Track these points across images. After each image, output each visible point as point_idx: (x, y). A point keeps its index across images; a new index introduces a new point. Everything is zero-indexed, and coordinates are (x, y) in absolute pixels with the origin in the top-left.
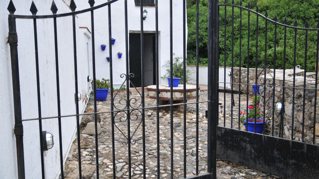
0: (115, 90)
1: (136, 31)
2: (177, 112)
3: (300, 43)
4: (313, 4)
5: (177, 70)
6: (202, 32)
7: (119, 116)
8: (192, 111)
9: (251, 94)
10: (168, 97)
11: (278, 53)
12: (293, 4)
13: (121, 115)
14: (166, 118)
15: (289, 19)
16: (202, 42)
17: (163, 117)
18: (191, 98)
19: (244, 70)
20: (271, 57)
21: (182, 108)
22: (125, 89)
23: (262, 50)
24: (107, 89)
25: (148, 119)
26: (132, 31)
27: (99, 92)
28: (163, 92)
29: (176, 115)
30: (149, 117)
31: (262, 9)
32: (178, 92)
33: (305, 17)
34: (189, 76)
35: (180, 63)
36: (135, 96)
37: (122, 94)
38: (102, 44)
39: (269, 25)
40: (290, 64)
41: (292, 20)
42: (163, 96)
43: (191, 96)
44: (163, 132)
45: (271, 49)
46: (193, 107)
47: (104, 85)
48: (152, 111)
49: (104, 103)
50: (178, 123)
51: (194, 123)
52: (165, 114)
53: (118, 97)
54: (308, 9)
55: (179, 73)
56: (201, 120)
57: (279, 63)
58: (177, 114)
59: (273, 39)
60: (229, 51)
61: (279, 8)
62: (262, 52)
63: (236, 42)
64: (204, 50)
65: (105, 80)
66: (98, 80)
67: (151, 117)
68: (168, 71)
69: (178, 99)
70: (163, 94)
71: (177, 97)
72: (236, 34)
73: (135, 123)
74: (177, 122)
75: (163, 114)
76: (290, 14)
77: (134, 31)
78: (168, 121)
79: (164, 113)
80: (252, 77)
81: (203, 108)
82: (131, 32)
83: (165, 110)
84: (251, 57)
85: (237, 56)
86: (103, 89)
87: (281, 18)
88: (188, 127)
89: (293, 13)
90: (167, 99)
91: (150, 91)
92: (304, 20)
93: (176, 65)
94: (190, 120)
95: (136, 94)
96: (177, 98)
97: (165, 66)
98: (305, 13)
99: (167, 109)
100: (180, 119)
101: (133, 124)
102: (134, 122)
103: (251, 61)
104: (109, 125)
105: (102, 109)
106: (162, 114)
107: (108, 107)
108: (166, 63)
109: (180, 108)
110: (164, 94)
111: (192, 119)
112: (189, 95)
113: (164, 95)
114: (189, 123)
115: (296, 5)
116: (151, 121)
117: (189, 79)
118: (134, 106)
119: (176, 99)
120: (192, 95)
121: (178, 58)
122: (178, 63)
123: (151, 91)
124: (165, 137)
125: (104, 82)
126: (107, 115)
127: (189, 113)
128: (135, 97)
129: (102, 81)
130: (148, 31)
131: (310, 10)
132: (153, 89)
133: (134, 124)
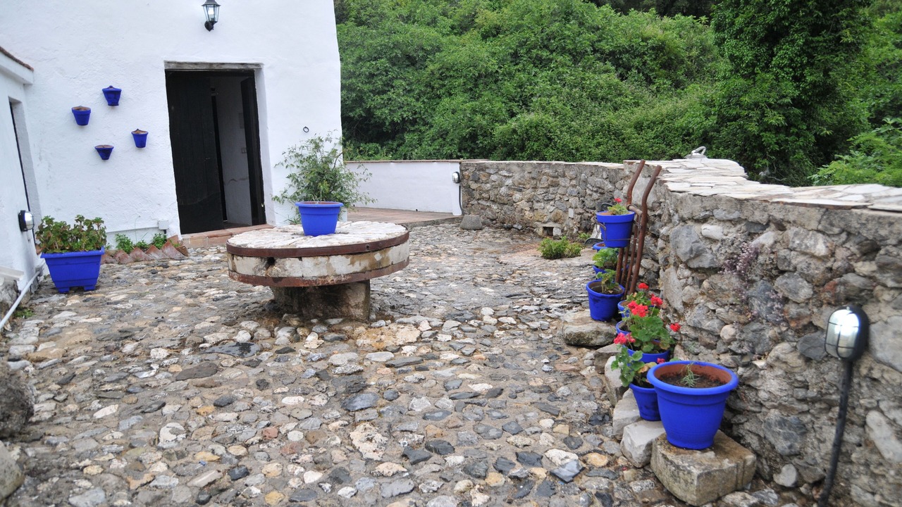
0: (135, 247)
1: (186, 63)
2: (340, 320)
3: (572, 105)
4: (587, 25)
5: (319, 174)
6: (360, 85)
7: (129, 359)
8: (390, 312)
9: (520, 227)
10: (305, 275)
11: (531, 127)
12: (551, 23)
13: (137, 352)
14: (304, 352)
15: (545, 54)
16: (361, 106)
17: (292, 346)
18: (385, 270)
19: (495, 166)
20: (517, 135)
21: (357, 306)
22: (166, 240)
23: (497, 121)
24: (96, 252)
25: (238, 363)
26: (175, 63)
27: (67, 264)
28: (285, 258)
29: (341, 335)
30: (242, 356)
31: (487, 32)
32: (342, 255)
33: (575, 49)
34: (354, 191)
35: (326, 154)
36: (197, 259)
37: (157, 257)
38: (76, 105)
39: (506, 66)
40: (558, 149)
41: (551, 56)
42: (286, 274)
43: (384, 265)
44: (302, 430)
45: (514, 119)
46: (386, 290)
47: (85, 240)
48: (252, 325)
49: (85, 301)
50: (355, 373)
51: (412, 367)
52: (301, 332)
53: (141, 271)
54: (579, 34)
55: (325, 182)
56: (432, 348)
57: (535, 148)
58: (340, 331)
59: (516, 97)
60: (424, 125)
61: (522, 29)
62: (496, 124)
63: (438, 104)
64: (366, 125)
65: (87, 220)
66: (59, 221)
67: (249, 354)
68: (291, 178)
69: (343, 279)
70: (287, 267)
71: (338, 272)
72: (437, 86)
73: (188, 393)
74: (348, 371)
75: (292, 335)
76: (546, 43)
77: (179, 63)
78: (315, 365)
79: (296, 332)
80: (520, 184)
81: (418, 290)
82: (172, 67)
83: (299, 316)
84: (473, 137)
85: (441, 136)
86: (81, 253)
87: (529, 51)
88: (396, 392)
89: (552, 41)
90: (304, 281)
91: (239, 258)
92: (574, 56)
93: (315, 161)
94: (393, 352)
95: (202, 253)
96: (340, 275)
97: (282, 164)
98: (574, 43)
99: (304, 312)
100: (356, 351)
101: (177, 399)
102: (186, 389)
103: (473, 145)
104: (74, 418)
105: (70, 333)
106: (288, 335)
107: (92, 320)
108: (286, 155)
109: (349, 305)
110: (291, 267)
111: (400, 348)
112: (380, 263)
113: (290, 270)
114: (394, 370)
115: (557, 24)
116: (250, 374)
117: (353, 199)
118: (189, 305)
119: (335, 279)
120: (388, 259)
121: (318, 141)
122: (318, 155)
123: (242, 256)
124: (317, 465)
125: (85, 228)
126: (79, 362)
127: (382, 322)
128: (199, 263)
129: (75, 227)
130: (223, 64)
131: (584, 35)
132: (251, 249)
133: (183, 401)
